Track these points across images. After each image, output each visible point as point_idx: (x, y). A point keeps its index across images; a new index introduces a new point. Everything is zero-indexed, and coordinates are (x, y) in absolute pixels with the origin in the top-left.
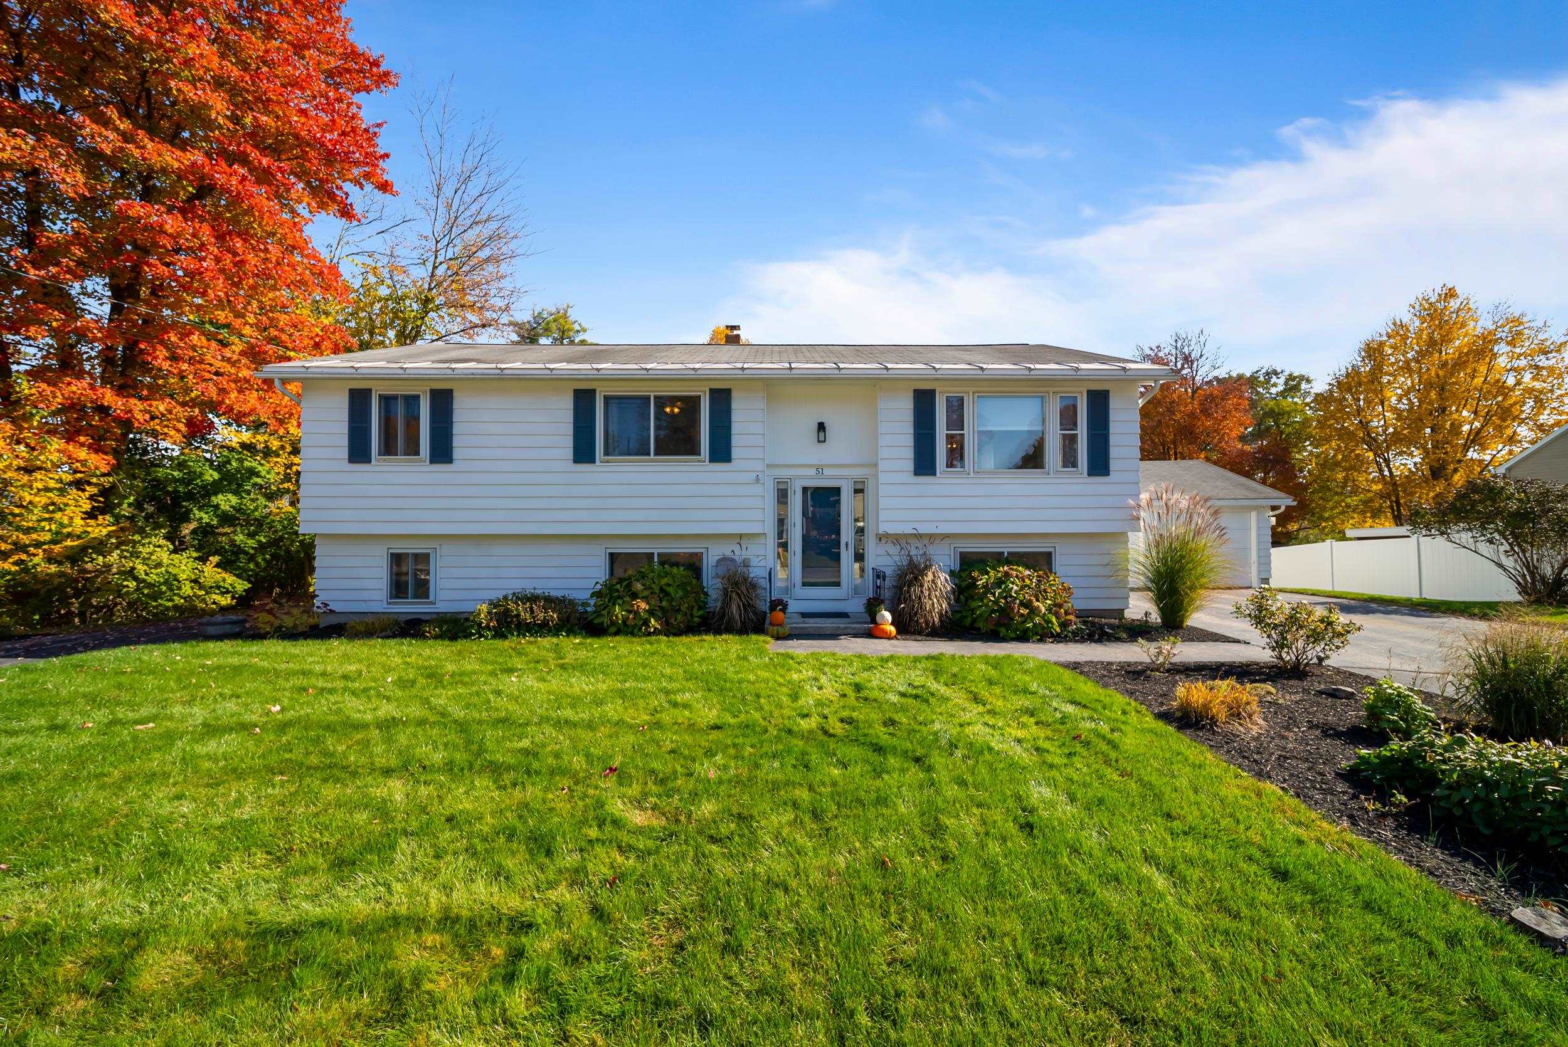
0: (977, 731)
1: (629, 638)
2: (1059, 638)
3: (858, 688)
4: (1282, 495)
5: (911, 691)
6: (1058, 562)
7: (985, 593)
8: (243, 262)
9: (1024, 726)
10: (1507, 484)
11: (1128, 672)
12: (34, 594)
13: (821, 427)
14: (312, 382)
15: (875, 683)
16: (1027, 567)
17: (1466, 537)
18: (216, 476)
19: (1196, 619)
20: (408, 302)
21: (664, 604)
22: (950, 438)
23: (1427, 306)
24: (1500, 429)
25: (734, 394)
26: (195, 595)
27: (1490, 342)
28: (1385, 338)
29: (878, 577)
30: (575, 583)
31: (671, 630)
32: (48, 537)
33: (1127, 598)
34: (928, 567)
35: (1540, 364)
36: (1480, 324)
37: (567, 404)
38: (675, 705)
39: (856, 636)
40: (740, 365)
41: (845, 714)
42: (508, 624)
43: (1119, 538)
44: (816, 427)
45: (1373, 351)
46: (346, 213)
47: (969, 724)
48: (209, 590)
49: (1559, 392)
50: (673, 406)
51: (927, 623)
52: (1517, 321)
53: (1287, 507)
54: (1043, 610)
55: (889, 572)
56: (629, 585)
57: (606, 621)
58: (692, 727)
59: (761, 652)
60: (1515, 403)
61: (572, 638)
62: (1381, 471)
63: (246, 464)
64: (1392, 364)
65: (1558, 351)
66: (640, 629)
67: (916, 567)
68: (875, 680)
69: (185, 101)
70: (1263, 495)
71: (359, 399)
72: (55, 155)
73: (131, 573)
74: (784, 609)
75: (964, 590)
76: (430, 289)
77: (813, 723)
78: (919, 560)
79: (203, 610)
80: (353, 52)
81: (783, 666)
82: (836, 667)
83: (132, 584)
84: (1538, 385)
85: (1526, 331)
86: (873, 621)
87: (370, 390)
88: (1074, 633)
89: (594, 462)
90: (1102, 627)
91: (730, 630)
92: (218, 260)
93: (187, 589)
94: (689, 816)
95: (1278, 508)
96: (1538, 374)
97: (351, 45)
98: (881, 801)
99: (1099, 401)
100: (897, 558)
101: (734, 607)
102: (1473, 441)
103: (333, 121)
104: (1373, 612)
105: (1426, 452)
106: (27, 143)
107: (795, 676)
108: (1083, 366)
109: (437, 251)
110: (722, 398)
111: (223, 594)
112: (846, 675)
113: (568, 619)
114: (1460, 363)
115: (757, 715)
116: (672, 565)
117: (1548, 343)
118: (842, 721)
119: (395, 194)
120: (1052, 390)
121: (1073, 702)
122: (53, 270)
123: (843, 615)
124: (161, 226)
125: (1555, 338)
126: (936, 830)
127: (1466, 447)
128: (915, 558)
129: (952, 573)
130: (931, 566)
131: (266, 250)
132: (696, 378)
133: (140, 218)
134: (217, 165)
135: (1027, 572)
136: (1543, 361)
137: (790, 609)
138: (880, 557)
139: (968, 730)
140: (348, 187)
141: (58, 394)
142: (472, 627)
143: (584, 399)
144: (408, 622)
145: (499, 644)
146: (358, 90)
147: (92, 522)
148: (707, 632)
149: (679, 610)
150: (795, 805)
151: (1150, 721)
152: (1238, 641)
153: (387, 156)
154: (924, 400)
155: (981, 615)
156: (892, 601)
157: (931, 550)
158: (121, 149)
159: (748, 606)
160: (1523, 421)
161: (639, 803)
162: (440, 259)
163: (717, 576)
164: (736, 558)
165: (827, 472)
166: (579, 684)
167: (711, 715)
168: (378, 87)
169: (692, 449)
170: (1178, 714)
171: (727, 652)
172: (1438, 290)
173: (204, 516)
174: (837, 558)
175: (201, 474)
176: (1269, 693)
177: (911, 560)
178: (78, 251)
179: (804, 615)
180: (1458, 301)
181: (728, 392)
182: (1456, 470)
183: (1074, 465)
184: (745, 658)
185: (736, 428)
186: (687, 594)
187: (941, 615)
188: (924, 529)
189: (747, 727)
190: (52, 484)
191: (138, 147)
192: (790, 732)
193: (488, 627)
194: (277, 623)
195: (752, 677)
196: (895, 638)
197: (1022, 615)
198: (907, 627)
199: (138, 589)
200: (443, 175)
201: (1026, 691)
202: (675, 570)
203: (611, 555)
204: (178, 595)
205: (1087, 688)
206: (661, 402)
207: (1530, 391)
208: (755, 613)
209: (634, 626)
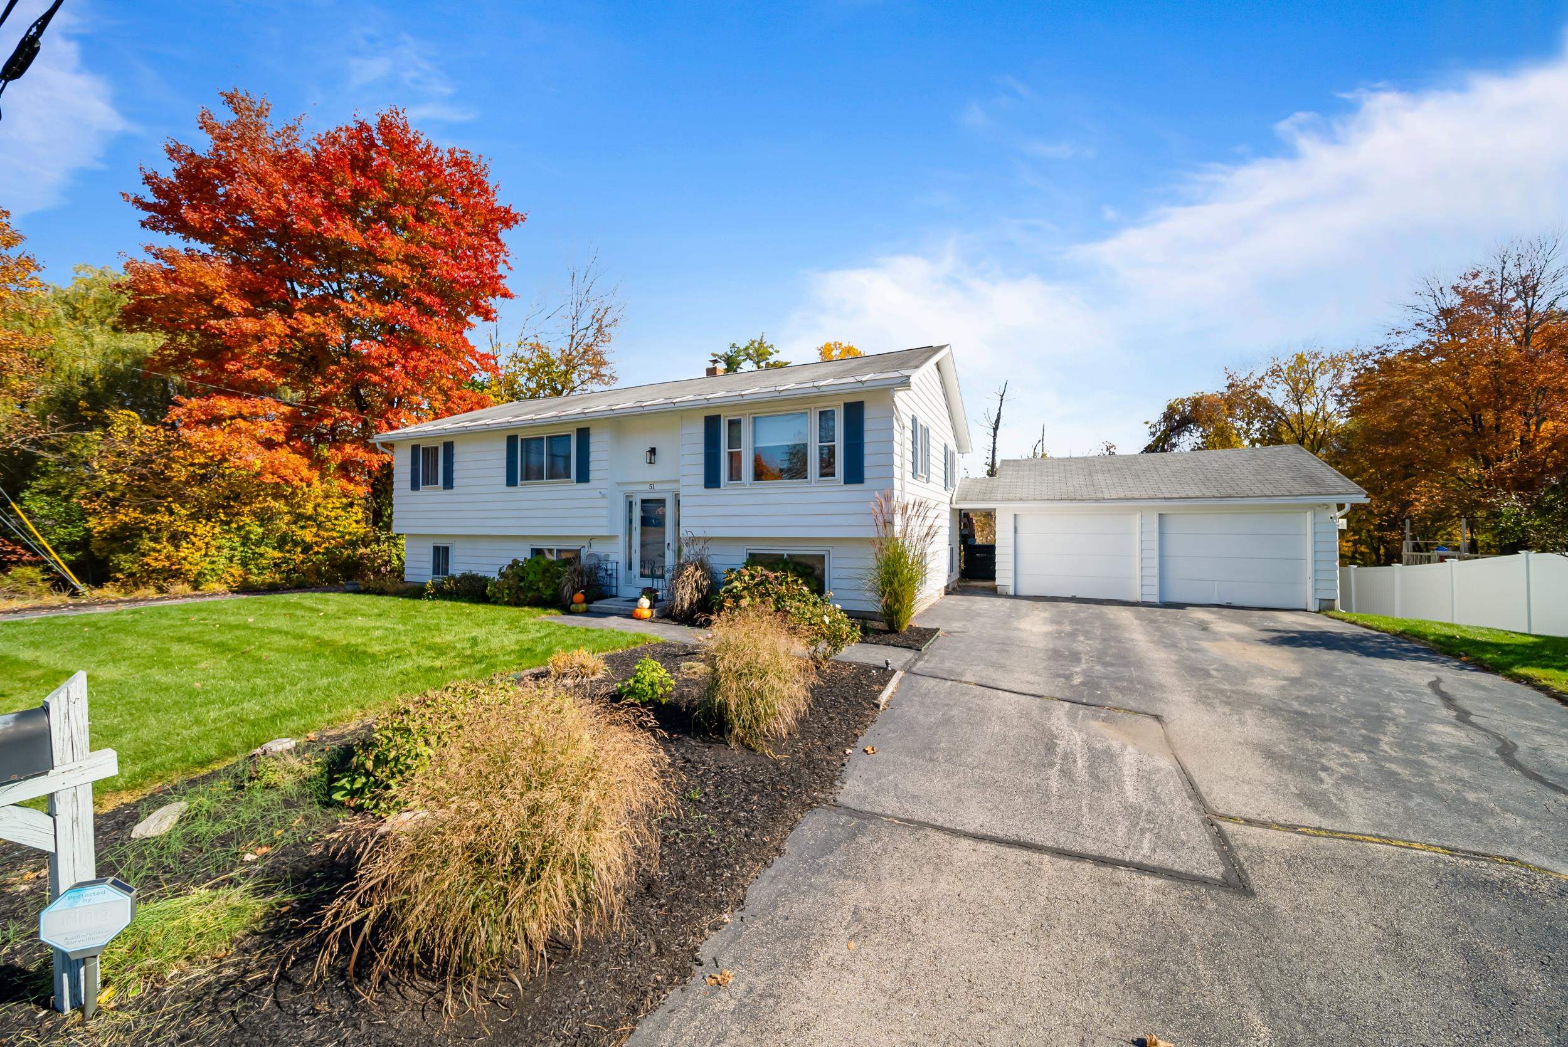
6: (831, 565)
13: (653, 451)
22: (731, 454)
25: (592, 432)
37: (503, 445)
44: (648, 451)
67: (684, 564)
71: (415, 451)
78: (690, 558)
89: (517, 485)
99: (855, 412)
110: (584, 435)
120: (812, 404)
132: (569, 422)
143: (511, 443)
154: (712, 424)
165: (657, 487)
169: (566, 474)
174: (663, 555)
181: (588, 431)
183: (833, 474)
185: (593, 456)
203: (533, 549)
206: (551, 439)
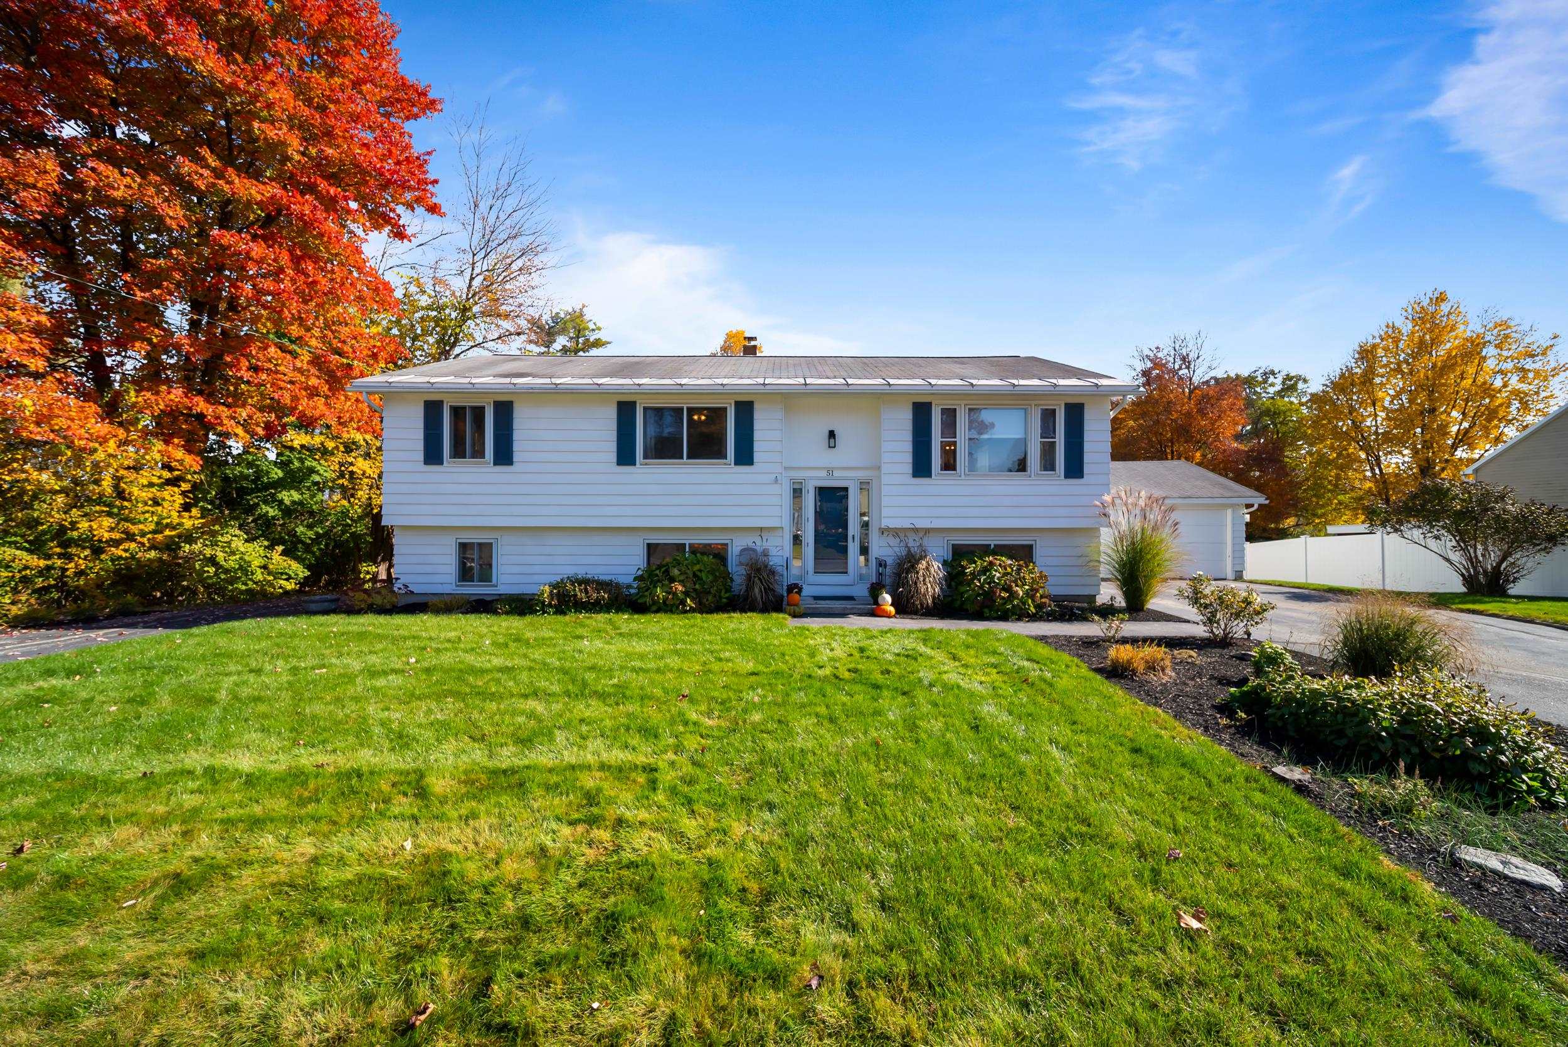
0: (952, 677)
1: (668, 615)
2: (1033, 618)
3: (862, 650)
4: (1257, 494)
5: (903, 652)
6: (1039, 554)
7: (973, 580)
8: (315, 283)
9: (988, 674)
10: (1453, 485)
11: (1084, 643)
12: (137, 577)
13: (832, 434)
14: (391, 395)
15: (875, 647)
16: (1011, 557)
17: (1417, 534)
18: (280, 474)
19: (1155, 603)
20: (447, 311)
21: (697, 586)
22: (944, 452)
23: (1418, 309)
24: (1487, 430)
25: (756, 406)
26: (265, 580)
27: (1478, 345)
28: (1378, 340)
29: (880, 565)
30: (623, 570)
31: (707, 607)
32: (152, 527)
33: (1099, 585)
34: (922, 558)
35: (1527, 367)
36: (1471, 327)
37: (612, 413)
38: (720, 660)
39: (860, 615)
40: (761, 381)
41: (852, 666)
42: (567, 603)
43: (1091, 532)
44: (827, 434)
45: (1366, 354)
46: (399, 234)
47: (945, 673)
48: (277, 575)
49: (1543, 394)
50: (700, 414)
51: (922, 605)
52: (1504, 324)
53: (1260, 505)
54: (1021, 593)
55: (889, 561)
56: (667, 572)
57: (648, 600)
58: (735, 673)
59: (782, 626)
60: (1501, 405)
61: (620, 615)
62: (1372, 469)
63: (308, 463)
64: (1385, 366)
65: (1544, 353)
66: (678, 608)
67: (913, 556)
68: (875, 646)
69: (265, 139)
70: (1236, 494)
71: (432, 409)
72: (160, 192)
73: (212, 561)
74: (799, 592)
75: (954, 576)
76: (468, 299)
77: (827, 671)
78: (915, 550)
79: (272, 594)
80: (404, 84)
81: (801, 636)
82: (845, 636)
83: (212, 570)
84: (1524, 387)
85: (1513, 335)
86: (876, 602)
87: (442, 402)
88: (1049, 614)
89: (634, 464)
90: (1072, 608)
91: (752, 609)
92: (293, 281)
93: (259, 576)
94: (745, 721)
95: (1252, 506)
96: (1523, 377)
97: (402, 78)
98: (877, 713)
99: (1076, 413)
100: (897, 549)
101: (757, 590)
102: (1461, 441)
103: (390, 151)
104: (1327, 600)
105: (1415, 452)
106: (135, 181)
107: (811, 642)
108: (1062, 382)
109: (474, 264)
110: (745, 409)
111: (287, 580)
112: (852, 642)
113: (616, 598)
114: (1448, 366)
115: (784, 667)
116: (703, 554)
117: (1535, 347)
118: (849, 670)
119: (442, 215)
120: (1033, 403)
121: (1028, 660)
122: (156, 292)
123: (850, 598)
124: (248, 253)
125: (1541, 342)
126: (913, 727)
127: (1454, 447)
128: (912, 550)
129: (945, 563)
130: (926, 556)
131: (332, 272)
132: (722, 391)
133: (230, 246)
134: (293, 196)
135: (1009, 562)
136: (1529, 364)
137: (804, 593)
138: (882, 548)
139: (945, 677)
140: (400, 209)
141: (161, 402)
142: (537, 605)
143: (626, 410)
144: (477, 601)
145: (560, 618)
146: (408, 118)
147: (186, 514)
148: (734, 611)
149: (709, 592)
150: (817, 715)
151: (1084, 671)
152: (1188, 622)
153: (436, 182)
154: (921, 411)
155: (967, 599)
156: (892, 586)
157: (926, 542)
158: (214, 185)
159: (769, 589)
160: (1509, 422)
161: (709, 714)
162: (477, 271)
163: (741, 564)
164: (758, 549)
165: (836, 474)
166: (640, 647)
167: (750, 666)
168: (425, 113)
169: (720, 454)
170: (1110, 669)
171: (753, 626)
172: (1429, 294)
173: (270, 510)
174: (844, 550)
175: (268, 472)
176: (1190, 656)
177: (909, 551)
178: (177, 276)
179: (816, 598)
180: (1449, 305)
181: (750, 405)
182: (1443, 469)
183: (1053, 468)
184: (769, 630)
185: (757, 435)
186: (716, 579)
187: (934, 598)
188: (921, 524)
189: (777, 674)
190: (155, 480)
191: (228, 182)
192: (810, 676)
193: (550, 605)
194: (370, 601)
195: (776, 642)
196: (894, 616)
197: (1003, 598)
198: (904, 608)
199: (216, 574)
200: (480, 193)
201: (994, 653)
202: (705, 558)
203: (648, 545)
204: (251, 580)
205: (1043, 651)
206: (691, 411)
207: (1516, 393)
208: (774, 596)
209: (672, 605)
